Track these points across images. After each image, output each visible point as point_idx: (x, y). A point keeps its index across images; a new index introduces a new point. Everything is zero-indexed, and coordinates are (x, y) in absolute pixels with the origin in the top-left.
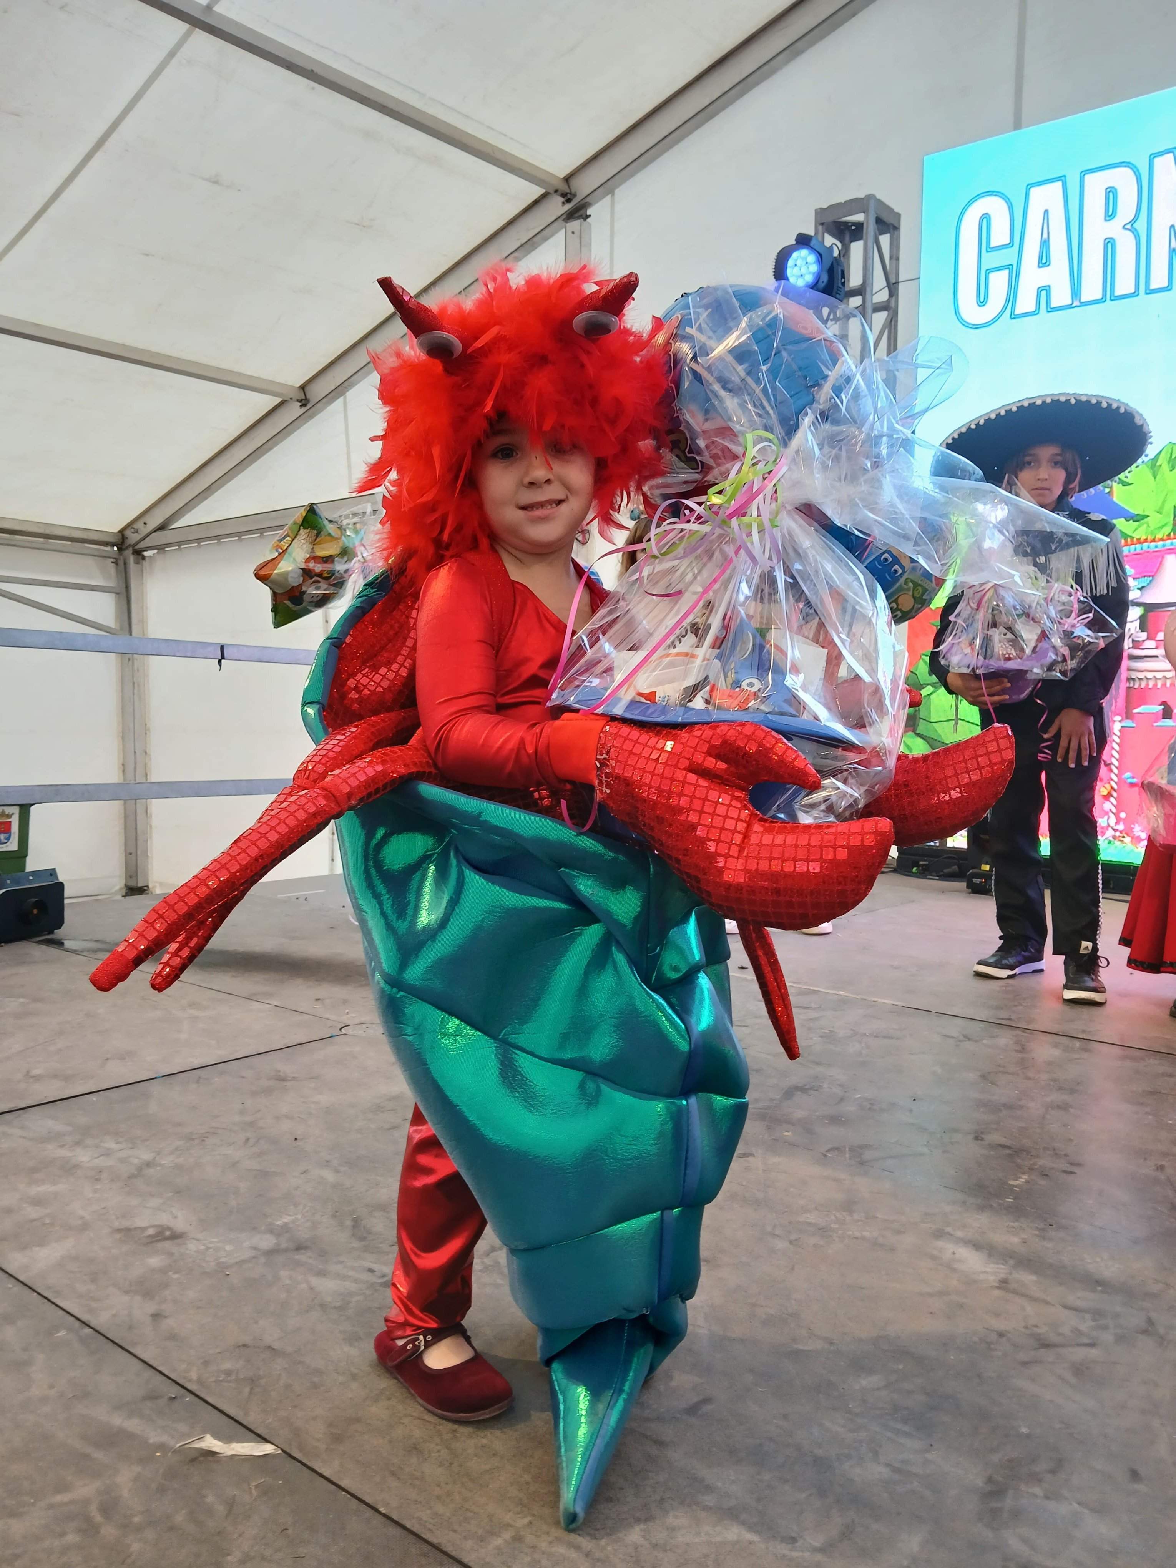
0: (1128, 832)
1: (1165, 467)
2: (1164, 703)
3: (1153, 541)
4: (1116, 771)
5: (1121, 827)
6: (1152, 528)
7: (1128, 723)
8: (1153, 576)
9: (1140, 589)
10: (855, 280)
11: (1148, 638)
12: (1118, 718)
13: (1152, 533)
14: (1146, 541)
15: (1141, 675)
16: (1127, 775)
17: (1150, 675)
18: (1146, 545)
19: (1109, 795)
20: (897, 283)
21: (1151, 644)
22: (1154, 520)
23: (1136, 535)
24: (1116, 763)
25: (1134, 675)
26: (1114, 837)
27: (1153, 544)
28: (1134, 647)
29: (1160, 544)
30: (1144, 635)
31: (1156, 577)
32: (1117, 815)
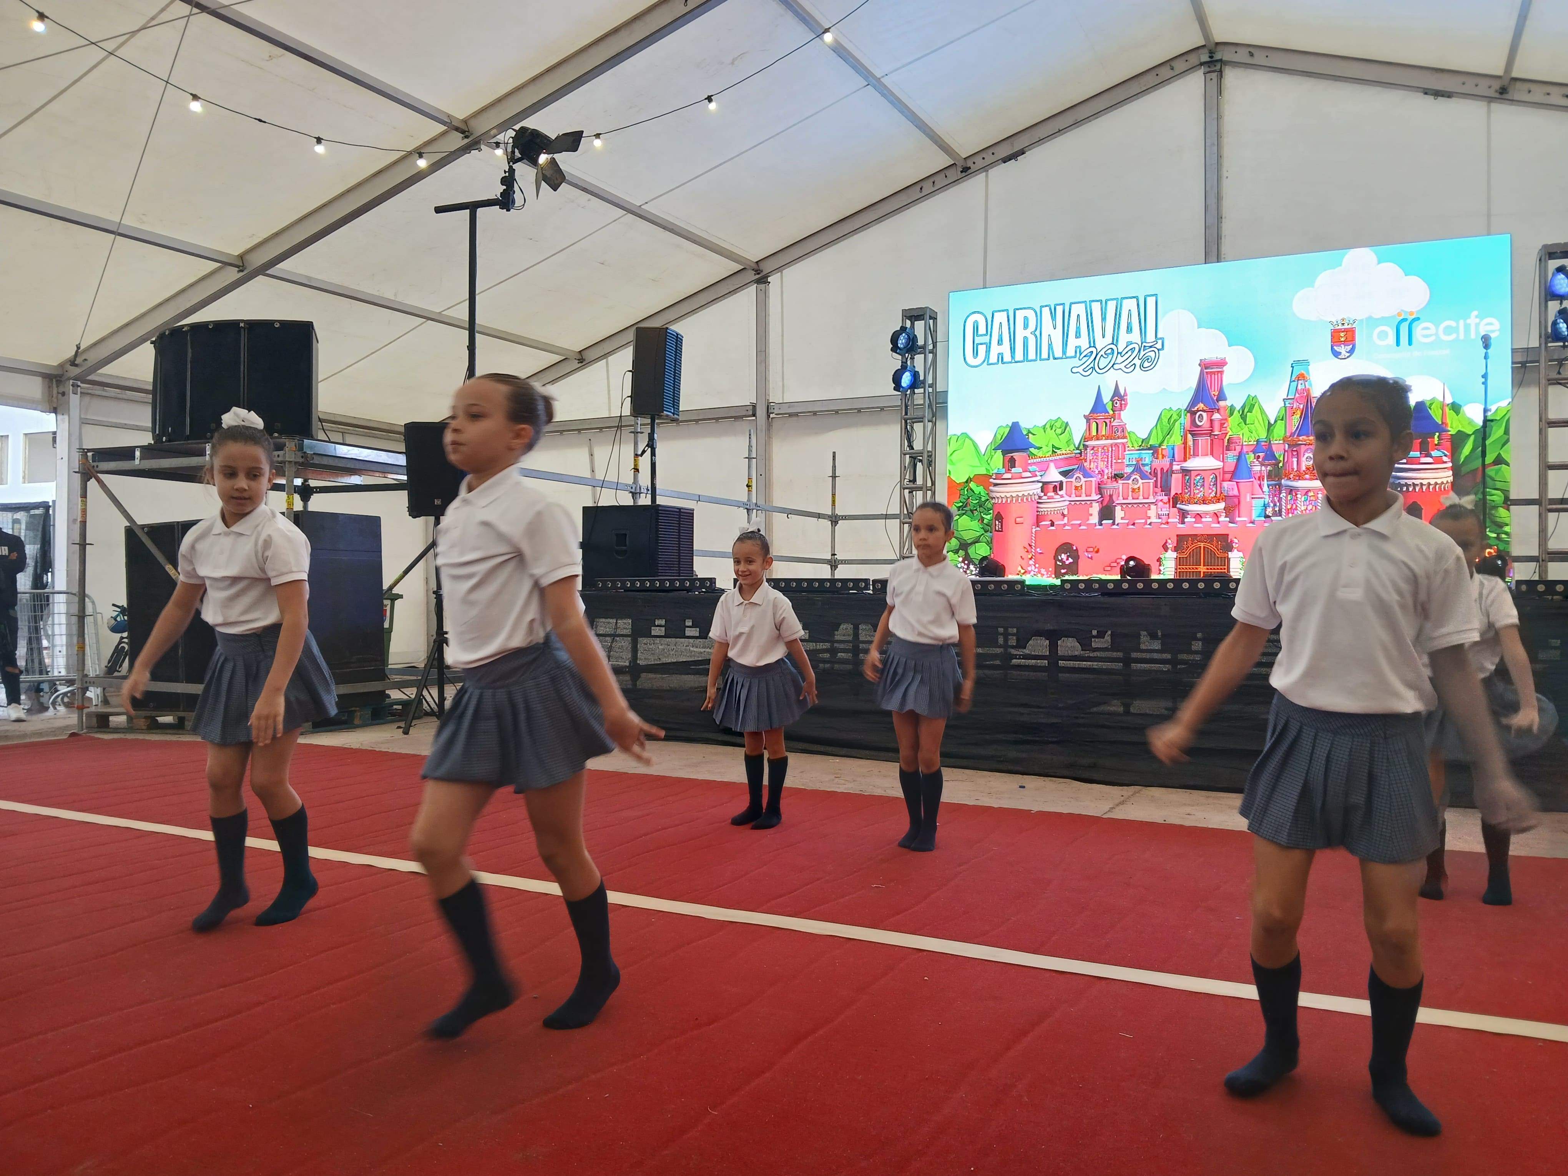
0: (1039, 572)
1: (1049, 429)
2: (1051, 520)
3: (1045, 457)
4: (1034, 548)
5: (1036, 570)
6: (1045, 452)
7: (1038, 529)
8: (1046, 471)
9: (1041, 476)
10: (921, 342)
11: (1045, 495)
12: (1034, 527)
13: (1045, 454)
14: (1042, 457)
15: (1042, 510)
16: (1038, 550)
17: (1045, 510)
18: (1042, 459)
19: (1032, 558)
20: (936, 342)
21: (1045, 497)
22: (1045, 449)
23: (1038, 455)
24: (1034, 545)
25: (1039, 510)
26: (1034, 575)
27: (1045, 459)
28: (1039, 499)
29: (1048, 458)
30: (1042, 494)
31: (1047, 472)
32: (1035, 565)
